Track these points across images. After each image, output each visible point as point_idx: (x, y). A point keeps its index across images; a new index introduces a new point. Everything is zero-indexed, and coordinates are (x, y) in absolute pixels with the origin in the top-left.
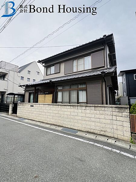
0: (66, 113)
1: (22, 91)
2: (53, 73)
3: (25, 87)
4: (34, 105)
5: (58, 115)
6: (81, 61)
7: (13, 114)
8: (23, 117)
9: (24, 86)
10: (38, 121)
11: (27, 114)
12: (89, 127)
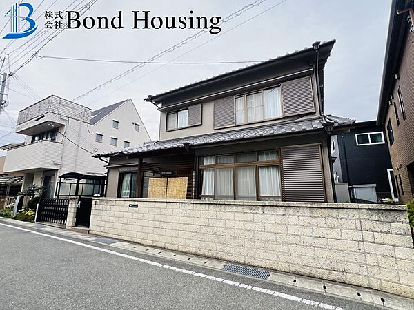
0: (230, 224)
1: (100, 168)
2: (183, 126)
3: (108, 158)
4: (139, 204)
5: (208, 229)
6: (255, 100)
7: (76, 226)
8: (105, 235)
9: (105, 156)
10: (152, 246)
11: (120, 226)
12: (297, 260)
